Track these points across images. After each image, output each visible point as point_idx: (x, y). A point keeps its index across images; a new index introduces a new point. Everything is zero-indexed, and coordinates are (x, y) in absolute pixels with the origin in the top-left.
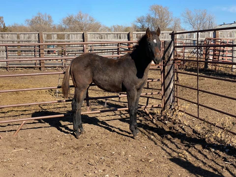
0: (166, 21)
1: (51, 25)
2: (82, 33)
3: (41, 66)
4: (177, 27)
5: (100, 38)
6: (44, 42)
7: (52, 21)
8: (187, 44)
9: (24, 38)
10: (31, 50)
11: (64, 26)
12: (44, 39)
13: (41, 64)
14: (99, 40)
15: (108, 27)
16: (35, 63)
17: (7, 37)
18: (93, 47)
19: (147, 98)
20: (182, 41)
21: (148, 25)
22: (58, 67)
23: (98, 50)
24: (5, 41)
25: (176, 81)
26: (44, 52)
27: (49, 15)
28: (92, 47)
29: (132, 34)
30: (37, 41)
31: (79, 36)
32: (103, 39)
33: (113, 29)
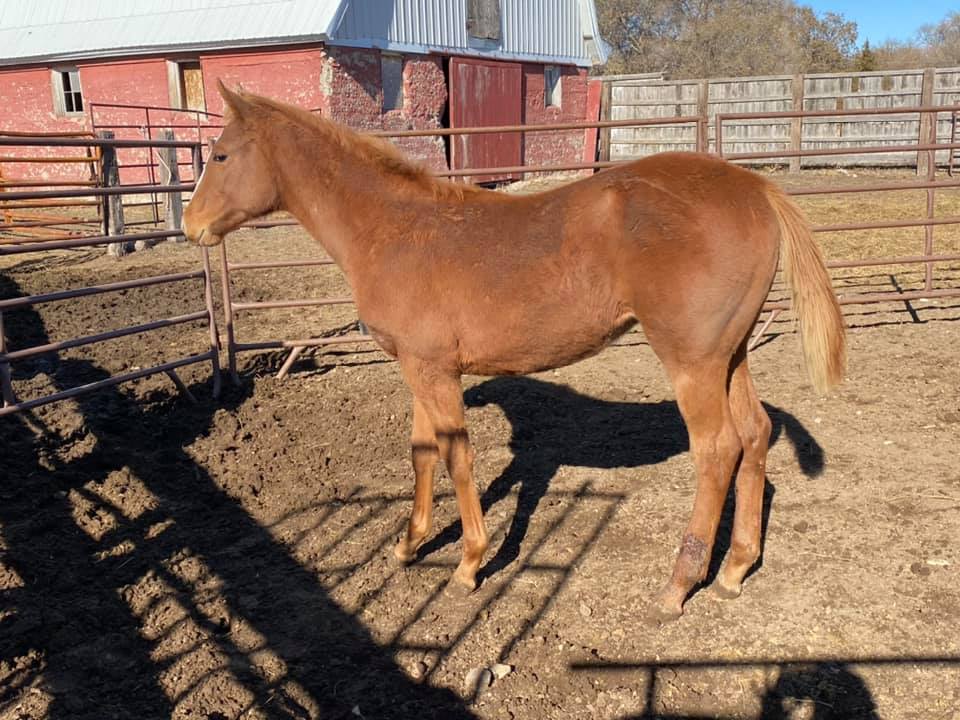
24: (949, 92)
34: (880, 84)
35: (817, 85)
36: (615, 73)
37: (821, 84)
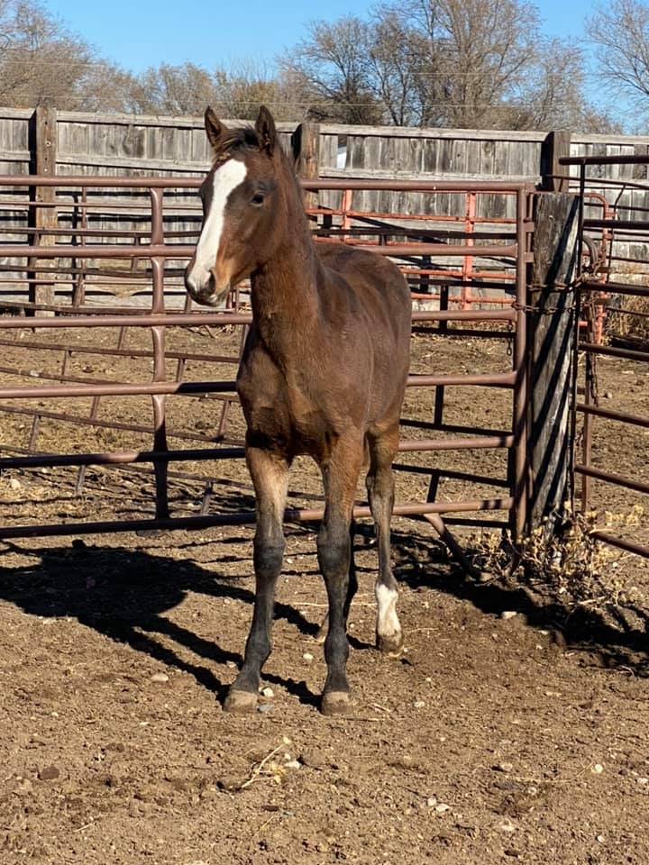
0: (493, 60)
2: (28, 113)
4: (559, 100)
5: (127, 151)
8: (627, 208)
14: (121, 159)
15: (128, 77)
18: (84, 200)
19: (430, 476)
20: (598, 191)
21: (386, 77)
23: (114, 218)
25: (581, 391)
28: (80, 198)
29: (317, 134)
31: (7, 130)
32: (145, 158)
33: (164, 87)
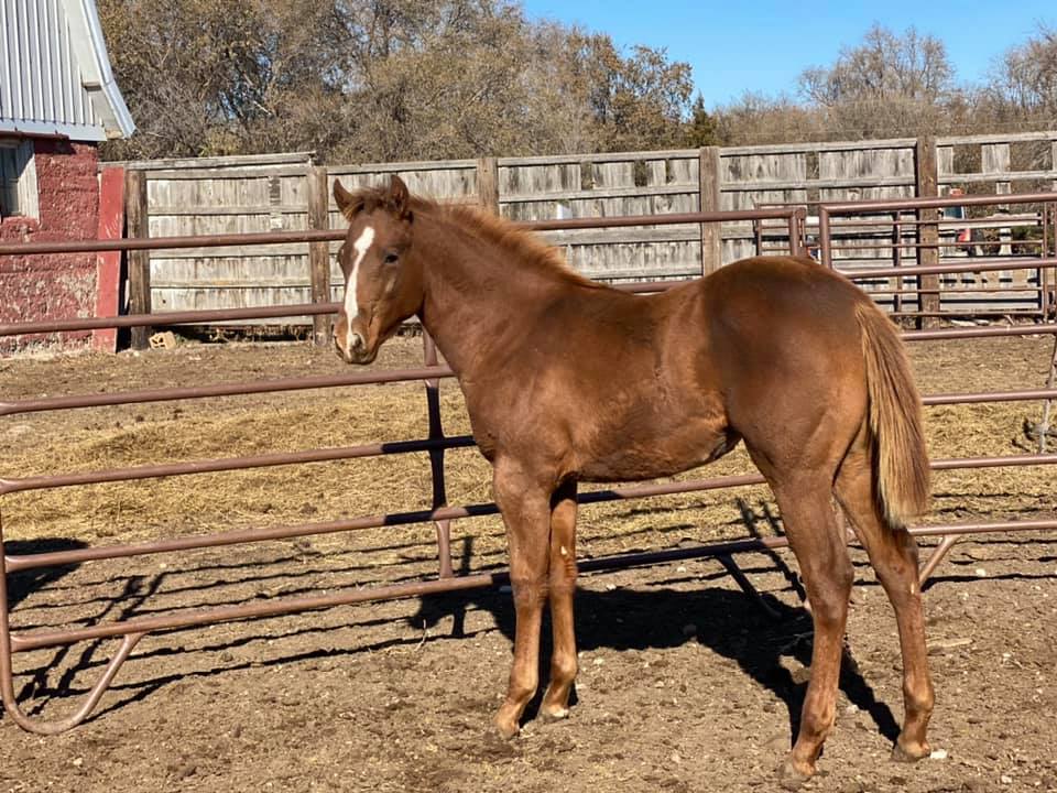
1: (943, 94)
3: (925, 312)
6: (939, 187)
7: (945, 67)
9: (841, 169)
10: (874, 230)
11: (1011, 95)
12: (940, 172)
13: (923, 300)
16: (896, 297)
17: (760, 169)
22: (1011, 315)
24: (746, 188)
26: (941, 241)
27: (930, 38)
30: (906, 182)
34: (629, 174)
35: (521, 177)
36: (221, 153)
37: (528, 176)
